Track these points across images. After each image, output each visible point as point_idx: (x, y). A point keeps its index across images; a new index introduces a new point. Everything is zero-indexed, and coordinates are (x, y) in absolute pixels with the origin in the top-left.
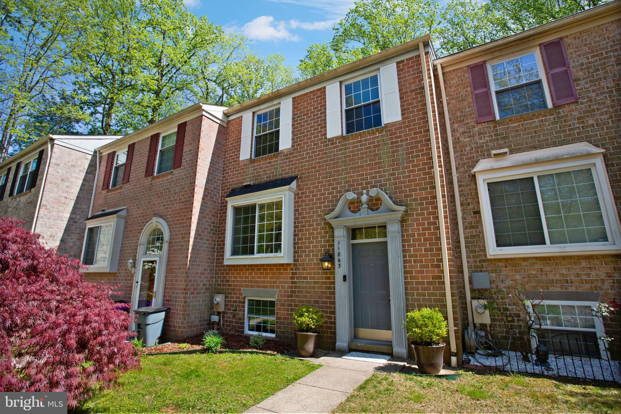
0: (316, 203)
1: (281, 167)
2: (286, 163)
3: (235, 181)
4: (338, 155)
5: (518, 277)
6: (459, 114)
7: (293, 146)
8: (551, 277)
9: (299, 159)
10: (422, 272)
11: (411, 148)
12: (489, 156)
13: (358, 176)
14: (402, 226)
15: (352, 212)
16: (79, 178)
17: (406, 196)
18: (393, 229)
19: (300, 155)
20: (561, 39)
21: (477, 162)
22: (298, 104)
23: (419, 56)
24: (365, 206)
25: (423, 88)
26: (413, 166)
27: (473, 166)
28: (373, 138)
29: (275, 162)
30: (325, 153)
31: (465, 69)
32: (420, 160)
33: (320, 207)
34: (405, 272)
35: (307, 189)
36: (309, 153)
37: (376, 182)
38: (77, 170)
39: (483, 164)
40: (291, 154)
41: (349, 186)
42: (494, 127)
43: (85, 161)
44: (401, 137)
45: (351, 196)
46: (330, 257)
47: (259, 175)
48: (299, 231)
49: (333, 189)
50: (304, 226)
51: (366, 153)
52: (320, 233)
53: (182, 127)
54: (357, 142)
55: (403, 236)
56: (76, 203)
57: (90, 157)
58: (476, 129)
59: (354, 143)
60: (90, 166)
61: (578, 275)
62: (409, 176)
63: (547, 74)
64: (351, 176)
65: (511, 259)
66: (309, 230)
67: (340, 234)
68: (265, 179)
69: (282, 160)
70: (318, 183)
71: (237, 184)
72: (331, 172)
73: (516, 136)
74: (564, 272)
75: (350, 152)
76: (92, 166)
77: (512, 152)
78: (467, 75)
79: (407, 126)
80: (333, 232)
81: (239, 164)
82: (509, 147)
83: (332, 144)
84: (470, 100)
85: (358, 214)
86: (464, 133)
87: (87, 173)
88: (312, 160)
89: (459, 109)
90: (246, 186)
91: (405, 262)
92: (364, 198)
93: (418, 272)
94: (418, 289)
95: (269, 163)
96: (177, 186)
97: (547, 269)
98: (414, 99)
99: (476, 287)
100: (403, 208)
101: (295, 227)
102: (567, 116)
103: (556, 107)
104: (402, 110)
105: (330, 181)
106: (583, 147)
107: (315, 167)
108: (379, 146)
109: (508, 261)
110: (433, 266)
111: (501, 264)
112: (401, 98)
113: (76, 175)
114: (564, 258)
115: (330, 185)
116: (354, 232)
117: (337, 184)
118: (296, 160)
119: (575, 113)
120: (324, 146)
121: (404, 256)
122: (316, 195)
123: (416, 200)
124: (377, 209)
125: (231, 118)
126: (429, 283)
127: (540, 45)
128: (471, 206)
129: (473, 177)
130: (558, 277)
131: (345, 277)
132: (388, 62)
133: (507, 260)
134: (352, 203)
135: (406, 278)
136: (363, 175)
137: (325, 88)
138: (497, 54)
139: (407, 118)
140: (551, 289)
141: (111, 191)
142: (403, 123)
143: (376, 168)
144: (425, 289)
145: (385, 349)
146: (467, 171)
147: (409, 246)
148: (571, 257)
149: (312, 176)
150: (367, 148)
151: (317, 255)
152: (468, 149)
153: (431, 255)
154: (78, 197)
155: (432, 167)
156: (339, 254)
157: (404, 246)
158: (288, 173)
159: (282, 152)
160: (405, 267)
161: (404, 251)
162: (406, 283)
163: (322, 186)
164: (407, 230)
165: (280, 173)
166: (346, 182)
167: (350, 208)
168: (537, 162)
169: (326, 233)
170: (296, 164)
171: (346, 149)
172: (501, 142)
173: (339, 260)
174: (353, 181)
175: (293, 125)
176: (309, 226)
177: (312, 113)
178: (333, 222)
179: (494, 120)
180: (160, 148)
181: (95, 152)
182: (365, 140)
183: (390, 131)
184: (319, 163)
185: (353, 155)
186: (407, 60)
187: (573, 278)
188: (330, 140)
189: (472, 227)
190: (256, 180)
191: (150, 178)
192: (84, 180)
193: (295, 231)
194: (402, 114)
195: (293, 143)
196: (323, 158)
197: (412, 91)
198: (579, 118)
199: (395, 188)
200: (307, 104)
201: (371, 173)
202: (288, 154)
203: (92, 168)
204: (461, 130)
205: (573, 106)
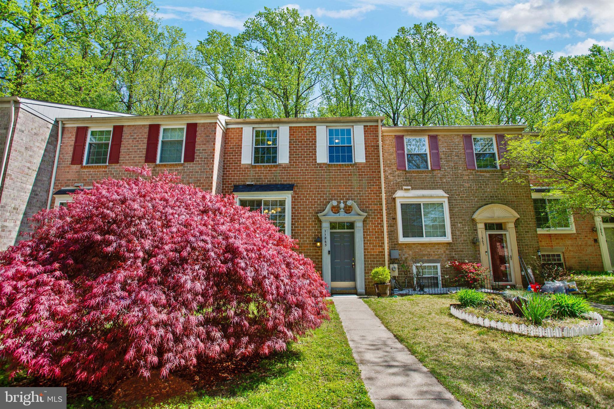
0: (309, 205)
1: (280, 176)
2: (284, 173)
3: (237, 179)
4: (324, 175)
5: (411, 253)
6: (388, 162)
7: (290, 162)
8: (424, 253)
9: (295, 173)
10: (374, 249)
11: (370, 180)
12: (402, 189)
13: (338, 191)
14: (364, 224)
15: (334, 213)
16: (40, 148)
17: (366, 207)
18: (359, 225)
19: (295, 170)
20: (437, 135)
21: (396, 191)
22: (294, 132)
23: (377, 126)
24: (342, 210)
25: (378, 146)
26: (371, 191)
27: (394, 193)
28: (348, 169)
29: (274, 171)
30: (315, 173)
31: (394, 137)
32: (375, 188)
33: (312, 208)
34: (365, 249)
35: (301, 194)
36: (303, 170)
37: (349, 197)
38: (40, 139)
39: (399, 194)
40: (289, 168)
41: (332, 197)
42: (406, 174)
43: (46, 130)
44: (364, 172)
45: (335, 203)
46: (319, 239)
47: (261, 178)
48: (295, 222)
49: (321, 197)
50: (299, 219)
51: (342, 178)
52: (312, 224)
53: (192, 127)
54: (338, 170)
55: (364, 229)
56: (38, 175)
57: (51, 126)
58: (397, 173)
59: (335, 170)
60: (51, 136)
61: (434, 252)
62: (368, 196)
63: (430, 152)
64: (333, 191)
65: (408, 244)
66: (303, 222)
67: (326, 226)
68: (266, 182)
69: (281, 170)
70: (310, 191)
71: (239, 181)
72: (319, 186)
73: (415, 181)
74: (429, 250)
75: (332, 175)
76: (54, 136)
77: (412, 189)
78: (394, 140)
79: (368, 167)
80: (321, 224)
81: (240, 166)
82: (411, 186)
83: (320, 167)
84: (395, 155)
85: (338, 214)
86: (390, 174)
87: (48, 143)
88: (306, 175)
89: (389, 159)
90: (248, 185)
91: (364, 243)
92: (342, 205)
93: (371, 249)
94: (371, 258)
95: (269, 171)
97: (423, 249)
98: (373, 151)
99: (392, 257)
100: (366, 214)
101: (292, 219)
102: (436, 175)
103: (432, 170)
104: (366, 156)
105: (318, 191)
106: (441, 192)
107: (308, 181)
108: (351, 175)
109: (408, 245)
110: (379, 246)
111: (404, 246)
112: (366, 149)
113: (38, 144)
114: (429, 244)
115: (318, 194)
116: (333, 226)
117: (324, 194)
118: (292, 173)
119: (439, 175)
120: (314, 167)
121: (364, 241)
122: (308, 199)
123: (371, 210)
124: (349, 213)
125: (230, 126)
126: (377, 255)
127: (429, 135)
128: (391, 215)
129: (394, 199)
130: (427, 253)
131: (329, 251)
132: (359, 124)
133: (406, 244)
134: (333, 207)
135: (365, 252)
136: (341, 191)
137: (315, 127)
138: (409, 133)
139: (368, 162)
140: (424, 258)
141: (85, 167)
142: (366, 164)
143: (348, 188)
144: (374, 258)
145: (353, 291)
146: (390, 196)
147: (367, 235)
148: (432, 244)
149: (305, 186)
150: (344, 175)
151: (309, 238)
152: (392, 183)
153: (378, 240)
154: (40, 168)
155: (381, 193)
156: (325, 238)
157: (364, 235)
158: (286, 181)
159: (280, 165)
160: (364, 246)
161: (364, 238)
162: (365, 255)
163: (313, 194)
164: (366, 226)
166: (330, 194)
167: (332, 210)
168: (423, 197)
169: (316, 224)
170: (292, 175)
171: (330, 172)
172: (408, 183)
173: (325, 242)
174: (335, 194)
175: (290, 147)
176: (303, 219)
177: (305, 142)
178: (322, 218)
179: (405, 170)
180: (161, 139)
181: (57, 121)
182: (343, 170)
183: (358, 167)
184: (311, 178)
185: (335, 178)
186: (370, 126)
187: (432, 253)
188: (318, 164)
189: (391, 226)
190: (257, 181)
191: (152, 165)
192: (46, 150)
193: (292, 222)
194: (366, 159)
195: (290, 160)
196: (314, 175)
197: (372, 146)
198: (440, 178)
199: (360, 202)
200: (302, 134)
201: (346, 191)
202: (284, 168)
203: (53, 139)
204: (389, 172)
205: (439, 171)
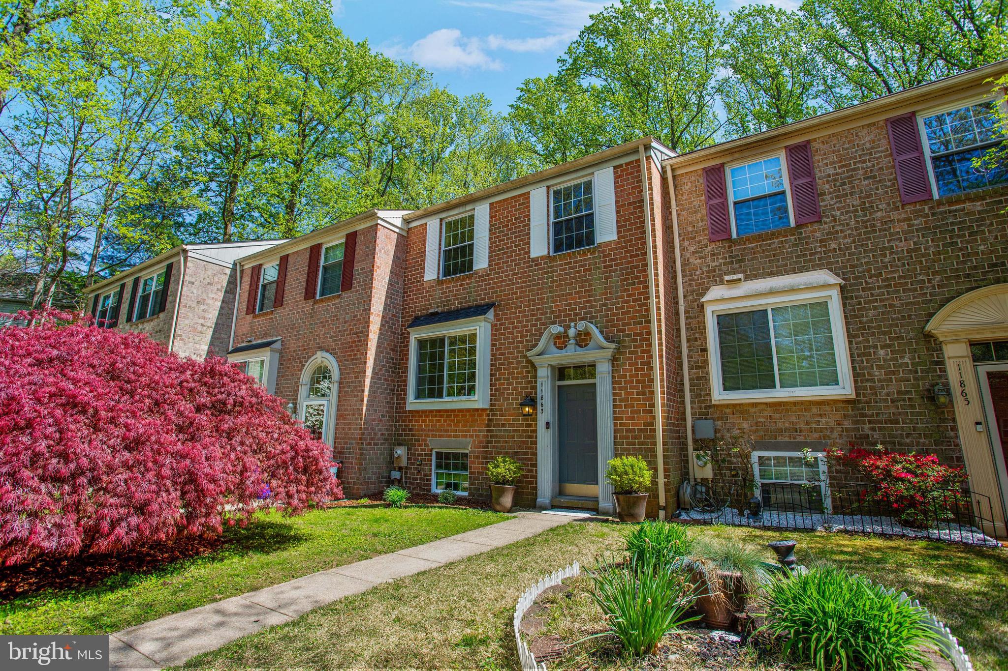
0: (517, 337)
1: (475, 292)
2: (481, 286)
3: (419, 306)
4: (543, 279)
5: (745, 425)
6: (690, 229)
7: (490, 265)
8: (780, 425)
9: (497, 282)
10: (633, 418)
11: (627, 274)
12: (722, 282)
13: (566, 305)
14: (613, 366)
15: (558, 348)
16: (216, 300)
17: (619, 331)
18: (604, 368)
19: (498, 278)
20: (808, 142)
21: (708, 289)
22: (496, 212)
23: (638, 161)
24: (572, 341)
25: (642, 201)
26: (628, 296)
27: (703, 294)
28: (585, 260)
29: (468, 284)
30: (528, 276)
31: (700, 172)
32: (636, 289)
33: (521, 342)
34: (615, 419)
35: (506, 319)
36: (509, 275)
37: (586, 313)
38: (214, 288)
39: (715, 292)
40: (488, 275)
41: (556, 317)
42: (730, 247)
43: (223, 276)
44: (615, 260)
45: (557, 329)
46: (531, 401)
47: (449, 301)
48: (497, 370)
49: (537, 320)
50: (503, 364)
51: (575, 278)
52: (521, 373)
53: (352, 239)
54: (566, 264)
55: (613, 377)
56: (215, 332)
57: (228, 271)
58: (709, 249)
59: (561, 265)
60: (229, 282)
61: (808, 423)
62: (623, 308)
63: (791, 184)
64: (558, 306)
65: (740, 405)
66: (508, 369)
67: (544, 374)
68: (456, 305)
69: (476, 282)
70: (520, 312)
71: (421, 310)
72: (534, 300)
73: (752, 259)
74: (794, 419)
75: (557, 276)
76: (232, 283)
77: (747, 278)
78: (701, 181)
79: (623, 247)
80: (536, 371)
81: (423, 285)
82: (744, 272)
83: (536, 265)
84: (704, 212)
85: (564, 351)
86: (695, 253)
87: (226, 292)
88: (513, 284)
89: (691, 222)
90: (432, 314)
91: (615, 406)
92: (572, 332)
93: (628, 418)
94: (627, 437)
95: (461, 285)
96: (347, 314)
97: (777, 416)
98: (632, 214)
99: (698, 437)
100: (613, 346)
101: (492, 365)
102: (809, 237)
103: (799, 226)
104: (618, 227)
105: (533, 310)
106: (823, 276)
107: (516, 293)
108: (590, 270)
109: (739, 409)
110: (645, 412)
111: (727, 411)
112: (618, 212)
113: (213, 296)
114: (795, 403)
115: (533, 315)
116: (561, 372)
117: (542, 314)
118: (493, 283)
119: (818, 234)
120: (527, 267)
121: (615, 400)
122: (516, 327)
123: (629, 335)
124: (586, 345)
125: (413, 225)
126: (640, 431)
127: (786, 147)
128: (699, 343)
129: (701, 307)
130: (787, 425)
131: (548, 424)
132: (605, 165)
133: (735, 405)
134: (558, 337)
135: (615, 425)
136: (571, 304)
137: (529, 193)
138: (737, 155)
139: (623, 237)
140: (779, 439)
141: (258, 316)
142: (619, 243)
143: (585, 297)
144: (635, 437)
145: (590, 504)
146: (695, 300)
147: (620, 388)
148: (802, 403)
149: (512, 303)
150: (577, 272)
151: (517, 399)
152: (698, 273)
153: (644, 399)
154: (216, 324)
155: (648, 298)
156: (542, 397)
157: (614, 389)
158: (484, 299)
159: (476, 273)
160: (615, 412)
161: (614, 394)
162: (615, 431)
163: (524, 316)
164: (618, 371)
165: (475, 299)
166: (552, 312)
167: (555, 344)
168: (772, 292)
169: (528, 372)
170: (493, 288)
171: (552, 272)
172: (736, 266)
173: (542, 405)
174: (560, 311)
175: (490, 239)
176: (509, 364)
177: (513, 224)
178: (537, 360)
179: (729, 239)
180: (322, 263)
181: (235, 264)
182: (575, 262)
183: (603, 252)
184: (521, 288)
185: (561, 280)
186: (627, 164)
187: (802, 426)
188: (534, 260)
189: (698, 367)
190: (444, 306)
191: (311, 302)
192: (223, 301)
193: (492, 370)
194: (618, 232)
195: (490, 261)
196: (526, 282)
197: (630, 204)
198: (821, 241)
199: (608, 321)
200: (508, 213)
201: (581, 303)
202: (483, 276)
203: (232, 286)
204: (692, 249)
205: (816, 226)
